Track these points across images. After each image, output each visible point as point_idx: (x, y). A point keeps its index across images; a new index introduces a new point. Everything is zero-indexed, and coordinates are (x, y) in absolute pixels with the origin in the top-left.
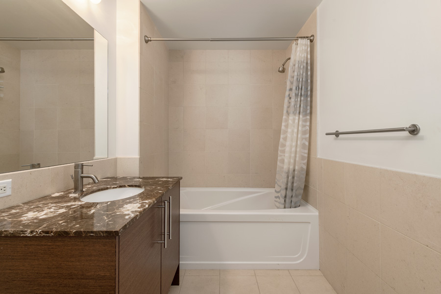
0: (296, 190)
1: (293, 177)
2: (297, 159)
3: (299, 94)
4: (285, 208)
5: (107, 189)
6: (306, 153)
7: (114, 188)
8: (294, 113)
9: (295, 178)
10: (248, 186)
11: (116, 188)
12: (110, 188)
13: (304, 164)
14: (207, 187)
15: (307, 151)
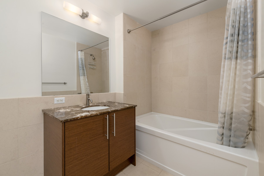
0: (235, 131)
1: (231, 119)
2: (235, 102)
3: (236, 40)
4: (222, 144)
5: (99, 106)
6: (248, 97)
7: (102, 106)
8: (230, 58)
9: (233, 120)
10: (206, 121)
11: (103, 106)
12: (100, 106)
13: (245, 107)
14: (173, 115)
15: (249, 95)
